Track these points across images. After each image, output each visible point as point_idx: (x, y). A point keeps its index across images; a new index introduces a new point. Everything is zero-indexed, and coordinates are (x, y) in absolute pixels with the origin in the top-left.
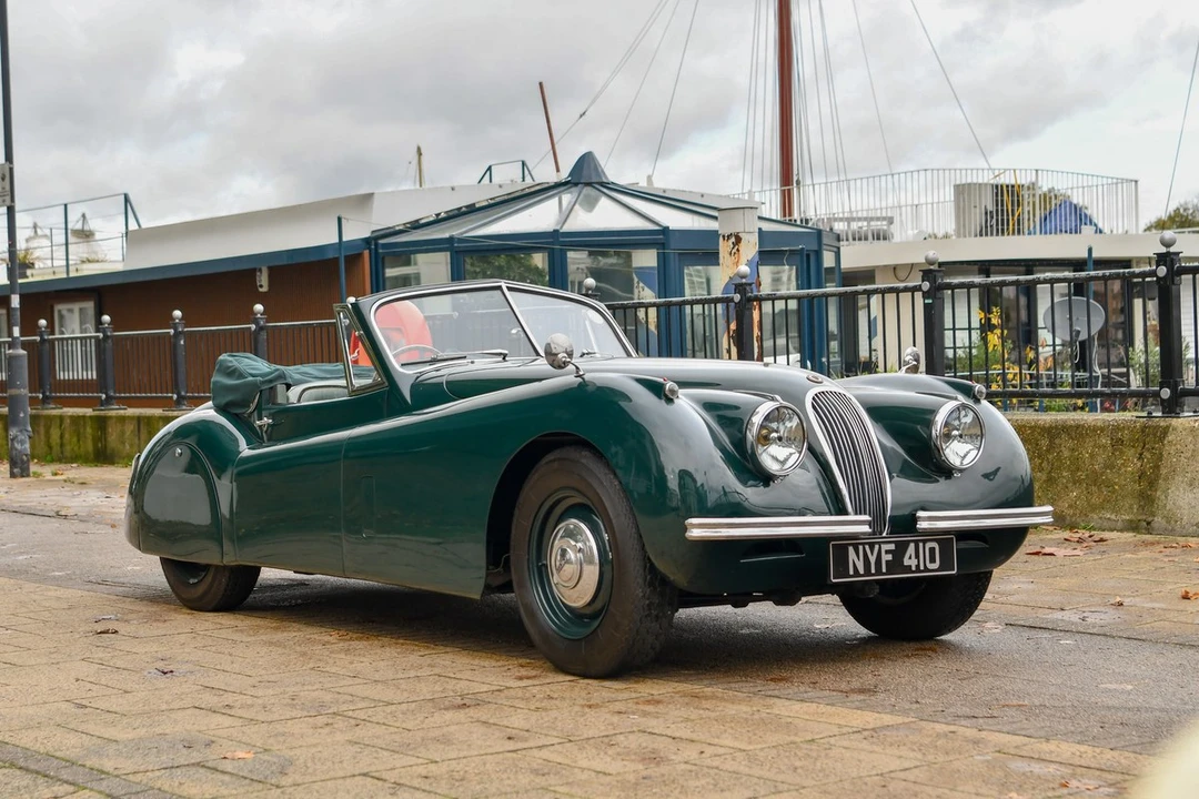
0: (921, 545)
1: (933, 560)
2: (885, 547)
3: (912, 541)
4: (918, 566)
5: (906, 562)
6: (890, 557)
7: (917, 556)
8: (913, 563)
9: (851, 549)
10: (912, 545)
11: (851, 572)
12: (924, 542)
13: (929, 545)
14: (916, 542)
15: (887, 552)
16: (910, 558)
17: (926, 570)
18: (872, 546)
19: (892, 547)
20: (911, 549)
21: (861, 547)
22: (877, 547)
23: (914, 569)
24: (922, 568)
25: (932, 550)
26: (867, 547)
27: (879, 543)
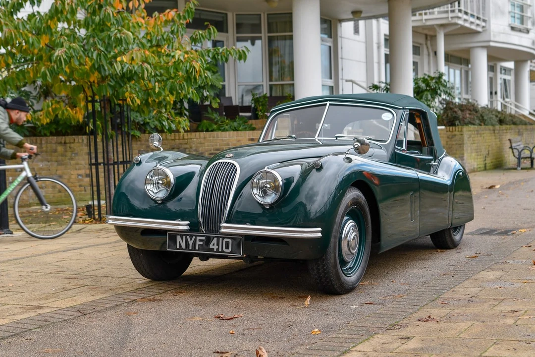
0: (221, 239)
1: (227, 248)
2: (198, 238)
3: (216, 237)
4: (218, 249)
5: (211, 246)
6: (201, 243)
7: (218, 244)
8: (215, 247)
9: (179, 237)
10: (216, 239)
11: (178, 247)
12: (223, 238)
13: (225, 240)
14: (218, 238)
15: (200, 240)
16: (214, 245)
17: (223, 251)
18: (191, 237)
19: (204, 238)
20: (215, 241)
21: (184, 237)
22: (194, 237)
23: (215, 250)
24: (220, 250)
25: (227, 243)
26: (188, 237)
27: (196, 236)
